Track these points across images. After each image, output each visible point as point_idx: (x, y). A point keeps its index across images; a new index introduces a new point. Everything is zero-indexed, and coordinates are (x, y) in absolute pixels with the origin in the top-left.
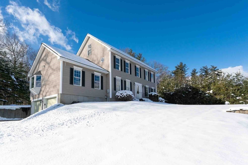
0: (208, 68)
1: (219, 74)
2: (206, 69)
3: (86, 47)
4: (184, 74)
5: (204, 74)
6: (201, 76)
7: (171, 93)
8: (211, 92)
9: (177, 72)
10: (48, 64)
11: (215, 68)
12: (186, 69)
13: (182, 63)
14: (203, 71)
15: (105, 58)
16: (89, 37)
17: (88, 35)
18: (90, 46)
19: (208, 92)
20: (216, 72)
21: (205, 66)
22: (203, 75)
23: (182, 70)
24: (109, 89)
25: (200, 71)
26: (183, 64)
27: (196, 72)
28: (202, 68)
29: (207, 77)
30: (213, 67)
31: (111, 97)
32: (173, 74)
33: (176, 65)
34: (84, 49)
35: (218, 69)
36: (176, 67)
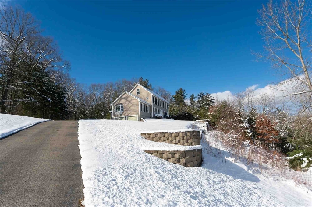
0: (204, 94)
1: (212, 100)
2: (202, 95)
3: (135, 89)
4: (183, 98)
5: (201, 99)
6: (199, 101)
7: (176, 116)
8: (198, 116)
9: (178, 96)
10: (129, 102)
11: (209, 95)
12: (185, 94)
13: (181, 89)
14: (200, 97)
15: (149, 98)
16: (138, 85)
17: (138, 84)
18: (138, 90)
19: (196, 116)
20: (210, 99)
21: (201, 92)
22: (200, 101)
23: (182, 95)
24: (152, 113)
25: (197, 96)
26: (183, 90)
27: (194, 97)
28: (199, 94)
29: (203, 102)
30: (207, 94)
31: (153, 117)
32: (173, 98)
33: (177, 91)
34: (134, 91)
35: (211, 97)
36: (176, 92)
